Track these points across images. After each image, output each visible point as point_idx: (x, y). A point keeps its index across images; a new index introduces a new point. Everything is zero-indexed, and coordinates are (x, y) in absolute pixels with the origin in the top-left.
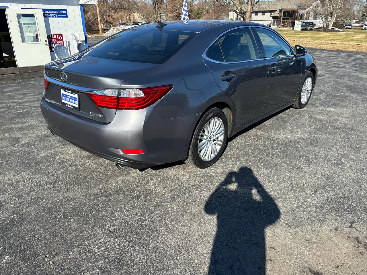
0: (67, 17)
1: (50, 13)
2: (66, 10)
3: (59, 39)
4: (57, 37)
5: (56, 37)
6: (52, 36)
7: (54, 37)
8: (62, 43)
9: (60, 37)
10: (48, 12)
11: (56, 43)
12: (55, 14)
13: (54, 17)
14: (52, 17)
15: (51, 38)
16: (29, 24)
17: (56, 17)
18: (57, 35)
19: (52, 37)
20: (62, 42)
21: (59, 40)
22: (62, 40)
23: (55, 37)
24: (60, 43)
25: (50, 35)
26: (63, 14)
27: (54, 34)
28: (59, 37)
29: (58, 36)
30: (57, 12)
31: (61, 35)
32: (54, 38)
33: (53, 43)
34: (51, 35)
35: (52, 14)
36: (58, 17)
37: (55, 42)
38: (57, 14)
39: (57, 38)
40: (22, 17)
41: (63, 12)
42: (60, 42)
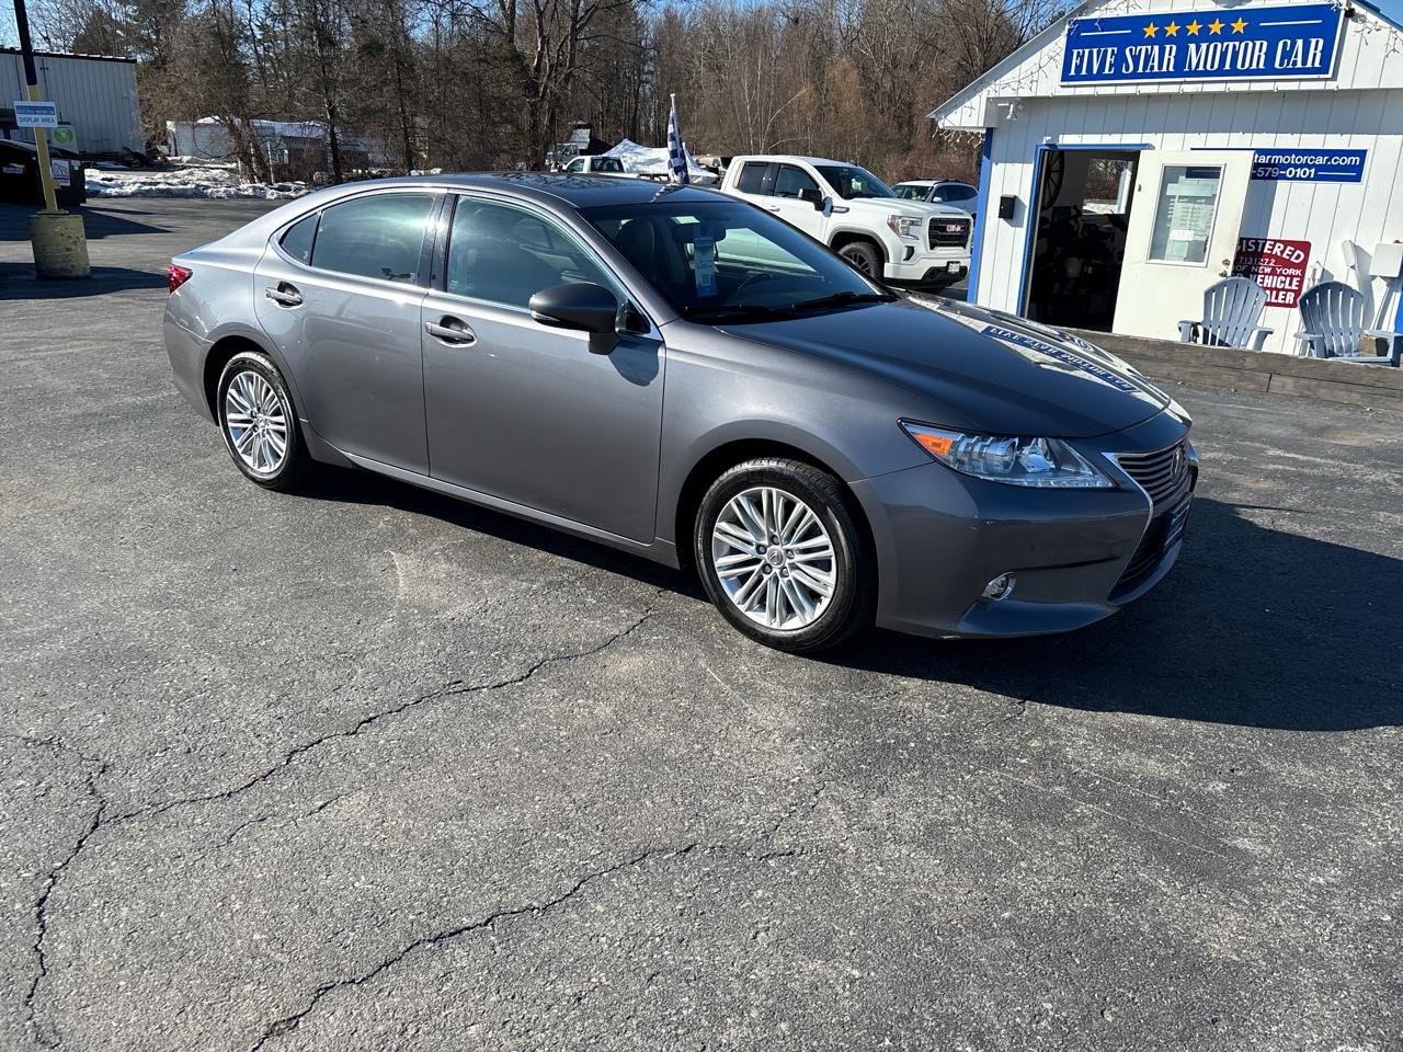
0: (1357, 179)
1: (1290, 165)
2: (1362, 154)
3: (1293, 259)
4: (1287, 252)
5: (1282, 252)
6: (1267, 246)
7: (1272, 250)
8: (1298, 276)
9: (1298, 252)
10: (1283, 160)
11: (1273, 273)
12: (1310, 167)
13: (1300, 179)
14: (1294, 178)
15: (1261, 254)
16: (1193, 199)
17: (1308, 179)
18: (1286, 243)
19: (1266, 251)
20: (1298, 272)
21: (1288, 264)
22: (1303, 266)
23: (1277, 250)
24: (1286, 276)
25: (1261, 242)
26: (1346, 168)
27: (1276, 241)
28: (1293, 252)
29: (1289, 248)
30: (1320, 160)
31: (1305, 247)
32: (1270, 256)
33: (1258, 274)
34: (1264, 245)
35: (1296, 166)
36: (1317, 178)
37: (1268, 270)
38: (1319, 168)
39: (1284, 256)
40: (1182, 178)
41: (1348, 161)
42: (1291, 271)
